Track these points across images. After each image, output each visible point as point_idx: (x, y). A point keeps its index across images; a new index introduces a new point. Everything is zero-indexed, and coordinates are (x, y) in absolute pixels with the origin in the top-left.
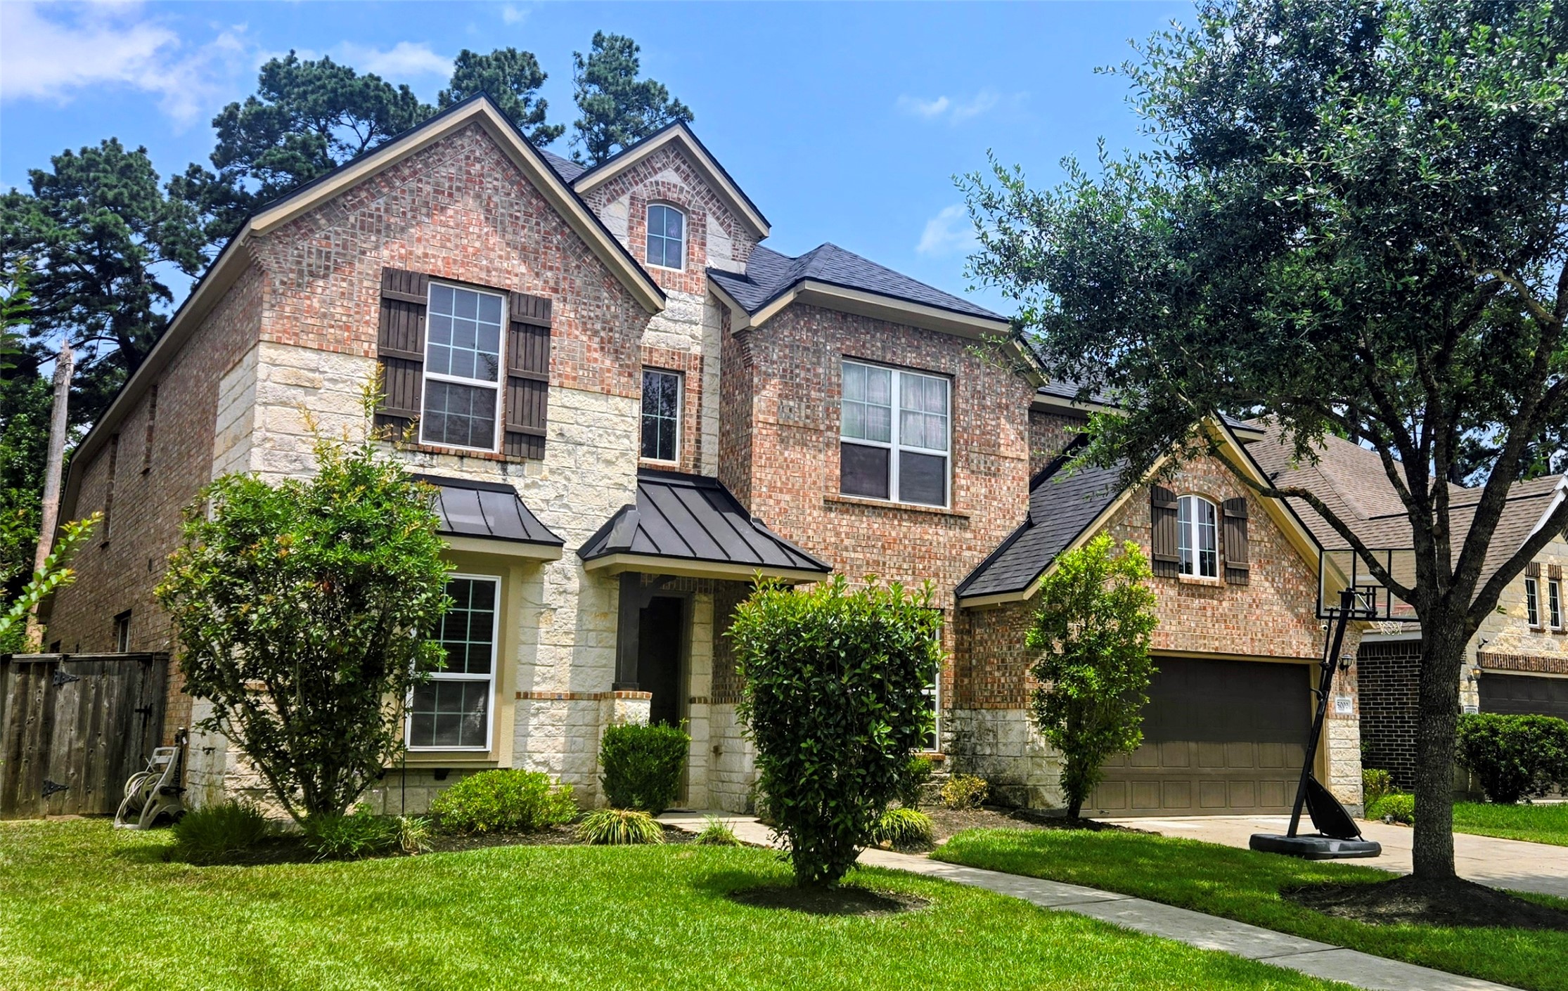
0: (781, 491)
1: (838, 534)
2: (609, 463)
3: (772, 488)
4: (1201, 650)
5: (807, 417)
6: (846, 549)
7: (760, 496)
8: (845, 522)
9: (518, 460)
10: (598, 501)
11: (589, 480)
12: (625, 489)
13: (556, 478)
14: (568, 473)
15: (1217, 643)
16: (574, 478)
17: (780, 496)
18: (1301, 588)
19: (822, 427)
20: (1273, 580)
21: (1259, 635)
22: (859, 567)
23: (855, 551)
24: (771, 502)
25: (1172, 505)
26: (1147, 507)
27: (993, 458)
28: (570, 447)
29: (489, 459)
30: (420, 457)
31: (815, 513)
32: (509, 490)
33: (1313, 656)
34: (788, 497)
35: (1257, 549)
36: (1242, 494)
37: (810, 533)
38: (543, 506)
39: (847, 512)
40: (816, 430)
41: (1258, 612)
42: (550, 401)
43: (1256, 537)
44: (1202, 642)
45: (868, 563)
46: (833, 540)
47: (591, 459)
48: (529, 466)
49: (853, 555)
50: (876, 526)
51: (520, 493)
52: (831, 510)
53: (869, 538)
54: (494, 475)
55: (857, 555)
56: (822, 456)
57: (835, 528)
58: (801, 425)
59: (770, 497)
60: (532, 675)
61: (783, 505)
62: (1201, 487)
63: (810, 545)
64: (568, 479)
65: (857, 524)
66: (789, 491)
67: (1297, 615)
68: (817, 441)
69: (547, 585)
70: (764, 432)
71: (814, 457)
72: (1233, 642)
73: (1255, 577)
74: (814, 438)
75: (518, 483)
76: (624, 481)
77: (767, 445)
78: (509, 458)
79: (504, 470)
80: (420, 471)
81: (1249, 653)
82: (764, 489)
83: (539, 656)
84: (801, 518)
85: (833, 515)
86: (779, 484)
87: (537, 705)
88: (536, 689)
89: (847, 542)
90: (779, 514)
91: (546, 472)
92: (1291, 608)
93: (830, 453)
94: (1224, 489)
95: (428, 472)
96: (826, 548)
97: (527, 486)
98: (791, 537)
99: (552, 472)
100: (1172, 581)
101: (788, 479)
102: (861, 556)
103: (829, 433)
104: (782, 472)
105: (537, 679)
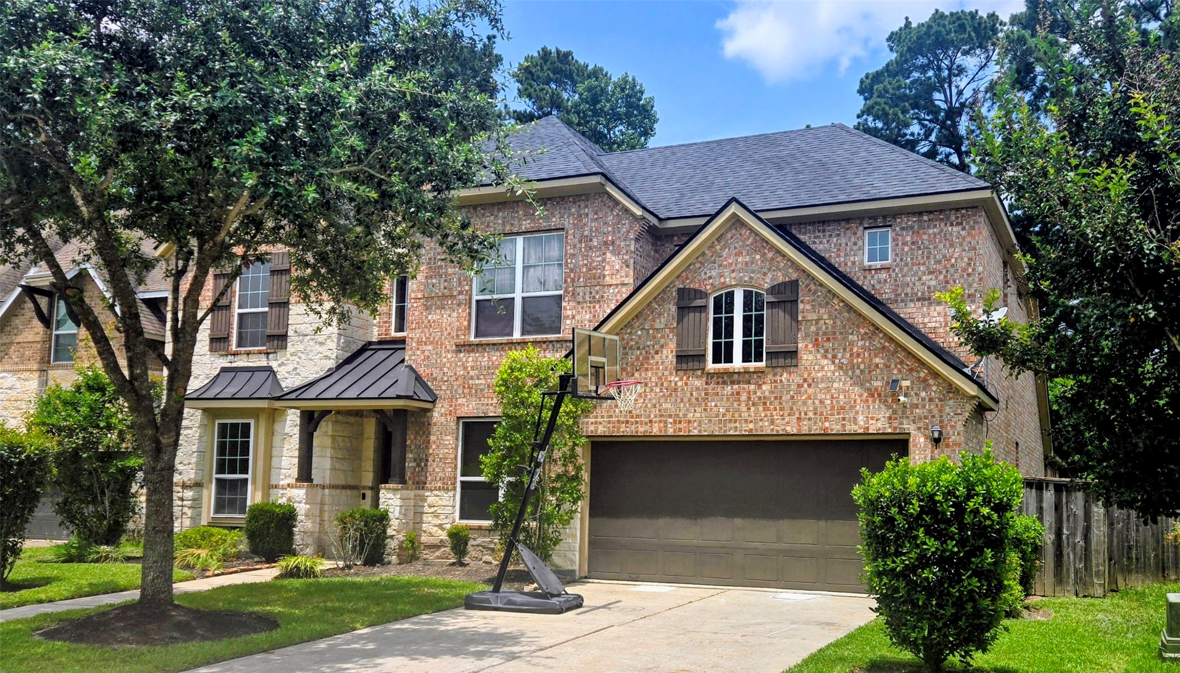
0: (426, 344)
1: (465, 368)
2: (321, 344)
3: (419, 342)
4: (732, 432)
5: (445, 288)
6: (472, 378)
7: (411, 349)
8: (471, 359)
9: (273, 351)
10: (316, 369)
11: (310, 357)
12: (330, 358)
13: (294, 358)
14: (299, 354)
15: (751, 426)
16: (303, 356)
17: (424, 348)
18: (877, 360)
19: (455, 293)
20: (834, 357)
21: (811, 415)
22: (482, 390)
23: (478, 379)
24: (419, 352)
25: (699, 302)
26: (674, 309)
27: (598, 288)
28: (301, 338)
29: (260, 353)
30: (229, 357)
31: (449, 356)
32: (269, 369)
33: (890, 431)
34: (430, 347)
35: (813, 328)
36: (794, 276)
37: (445, 370)
38: (287, 375)
39: (473, 351)
40: (452, 297)
41: (810, 391)
42: (290, 313)
43: (812, 316)
44: (733, 425)
45: (489, 386)
46: (461, 373)
47: (312, 343)
48: (280, 353)
49: (477, 382)
50: (495, 358)
51: (275, 370)
52: (460, 351)
53: (489, 368)
54: (261, 362)
55: (480, 381)
56: (455, 314)
57: (463, 364)
58: (440, 294)
59: (418, 349)
60: (279, 474)
61: (427, 353)
62: (741, 279)
63: (445, 379)
64: (300, 358)
65: (480, 359)
66: (431, 343)
67: (869, 389)
68: (452, 304)
69: (288, 422)
70: (415, 305)
71: (450, 316)
72: (772, 422)
73: (807, 355)
74: (450, 302)
75: (274, 364)
76: (329, 353)
77: (417, 313)
78: (269, 351)
79: (268, 358)
80: (229, 365)
81: (795, 431)
82: (414, 344)
83: (283, 464)
84: (439, 361)
85: (462, 355)
86: (424, 339)
87: (281, 492)
88: (281, 483)
89: (472, 373)
90: (424, 360)
91: (288, 356)
92: (859, 382)
93: (460, 311)
94: (770, 275)
95: (234, 365)
96: (457, 379)
97: (280, 365)
98: (432, 374)
99: (292, 355)
100: (699, 373)
101: (430, 335)
102: (483, 382)
103: (460, 297)
104: (427, 330)
105: (282, 477)
